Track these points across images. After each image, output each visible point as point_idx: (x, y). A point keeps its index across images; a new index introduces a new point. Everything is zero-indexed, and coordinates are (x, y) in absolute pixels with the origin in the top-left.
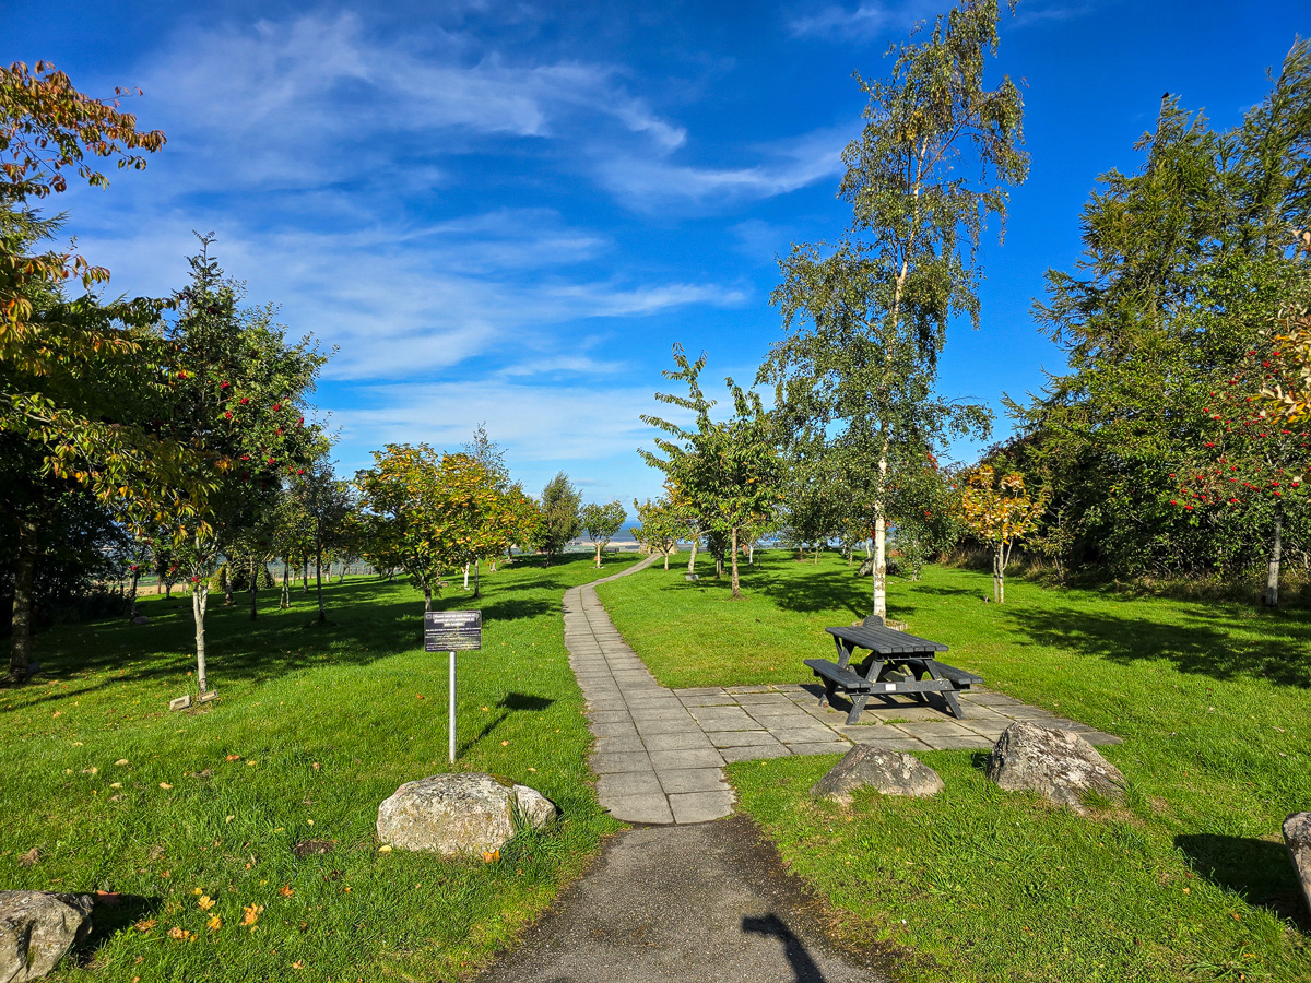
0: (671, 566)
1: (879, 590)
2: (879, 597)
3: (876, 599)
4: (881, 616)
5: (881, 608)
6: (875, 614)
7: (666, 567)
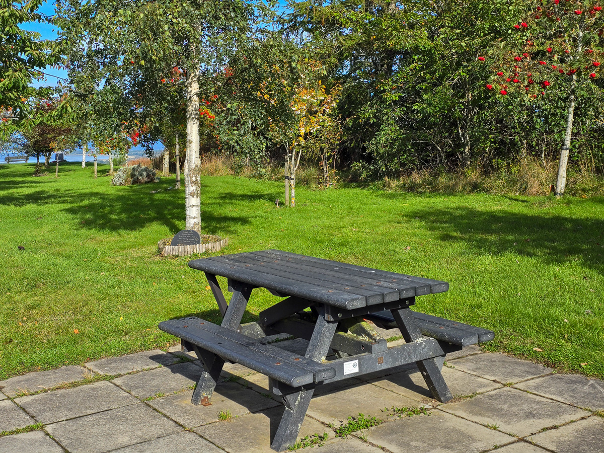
1: (193, 197)
2: (193, 206)
3: (189, 209)
4: (196, 229)
5: (195, 220)
6: (188, 229)
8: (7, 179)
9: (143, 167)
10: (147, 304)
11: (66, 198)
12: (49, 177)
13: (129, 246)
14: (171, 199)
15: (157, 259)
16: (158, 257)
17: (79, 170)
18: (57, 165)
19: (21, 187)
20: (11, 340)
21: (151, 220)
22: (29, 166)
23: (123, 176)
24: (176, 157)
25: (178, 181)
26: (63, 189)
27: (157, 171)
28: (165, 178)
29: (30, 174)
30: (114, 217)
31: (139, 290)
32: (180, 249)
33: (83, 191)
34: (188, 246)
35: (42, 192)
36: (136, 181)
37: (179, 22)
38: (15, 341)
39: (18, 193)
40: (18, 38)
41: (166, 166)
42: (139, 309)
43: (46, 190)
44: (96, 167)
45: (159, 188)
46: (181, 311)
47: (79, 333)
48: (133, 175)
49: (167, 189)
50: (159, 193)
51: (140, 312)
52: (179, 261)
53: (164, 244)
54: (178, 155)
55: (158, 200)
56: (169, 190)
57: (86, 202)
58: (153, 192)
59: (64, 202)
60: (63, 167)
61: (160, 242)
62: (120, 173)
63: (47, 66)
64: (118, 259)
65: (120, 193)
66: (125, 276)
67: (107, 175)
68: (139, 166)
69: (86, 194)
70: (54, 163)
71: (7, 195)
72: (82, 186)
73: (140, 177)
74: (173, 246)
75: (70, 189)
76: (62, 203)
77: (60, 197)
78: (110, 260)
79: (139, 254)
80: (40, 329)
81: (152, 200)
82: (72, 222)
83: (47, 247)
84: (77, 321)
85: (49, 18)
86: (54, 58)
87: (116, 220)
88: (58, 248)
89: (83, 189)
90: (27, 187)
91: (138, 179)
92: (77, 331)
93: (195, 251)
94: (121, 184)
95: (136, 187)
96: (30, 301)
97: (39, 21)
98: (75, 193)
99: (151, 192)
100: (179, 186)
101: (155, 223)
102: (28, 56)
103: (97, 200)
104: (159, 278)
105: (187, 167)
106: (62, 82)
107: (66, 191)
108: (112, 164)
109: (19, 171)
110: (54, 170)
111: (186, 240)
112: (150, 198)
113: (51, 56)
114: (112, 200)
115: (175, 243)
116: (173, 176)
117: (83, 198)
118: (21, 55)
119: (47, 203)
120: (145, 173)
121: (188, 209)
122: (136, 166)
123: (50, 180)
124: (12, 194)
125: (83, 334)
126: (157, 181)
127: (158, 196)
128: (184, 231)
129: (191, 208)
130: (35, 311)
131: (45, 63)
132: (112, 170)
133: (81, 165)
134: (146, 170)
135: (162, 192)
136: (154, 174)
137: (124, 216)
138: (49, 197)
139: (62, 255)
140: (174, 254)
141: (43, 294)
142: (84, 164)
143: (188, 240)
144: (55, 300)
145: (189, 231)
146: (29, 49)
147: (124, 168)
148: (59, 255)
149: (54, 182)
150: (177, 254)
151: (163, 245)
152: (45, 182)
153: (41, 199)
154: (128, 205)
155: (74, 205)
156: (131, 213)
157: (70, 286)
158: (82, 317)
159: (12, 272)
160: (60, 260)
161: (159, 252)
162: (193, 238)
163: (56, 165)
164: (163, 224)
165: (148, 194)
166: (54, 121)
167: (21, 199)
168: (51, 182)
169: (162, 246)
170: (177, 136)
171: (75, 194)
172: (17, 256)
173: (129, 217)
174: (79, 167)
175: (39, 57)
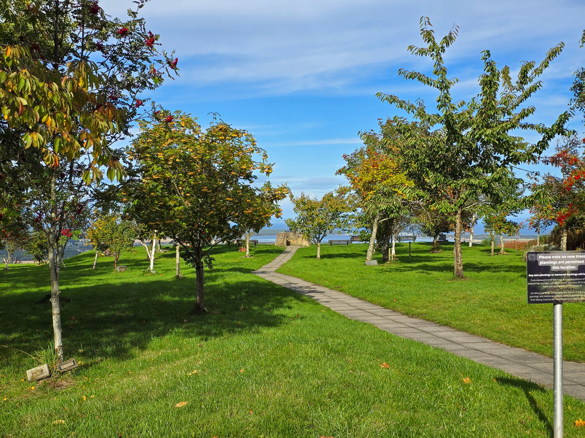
7: (319, 256)
17: (467, 249)
41: (564, 247)
133: (468, 245)
142: (471, 244)
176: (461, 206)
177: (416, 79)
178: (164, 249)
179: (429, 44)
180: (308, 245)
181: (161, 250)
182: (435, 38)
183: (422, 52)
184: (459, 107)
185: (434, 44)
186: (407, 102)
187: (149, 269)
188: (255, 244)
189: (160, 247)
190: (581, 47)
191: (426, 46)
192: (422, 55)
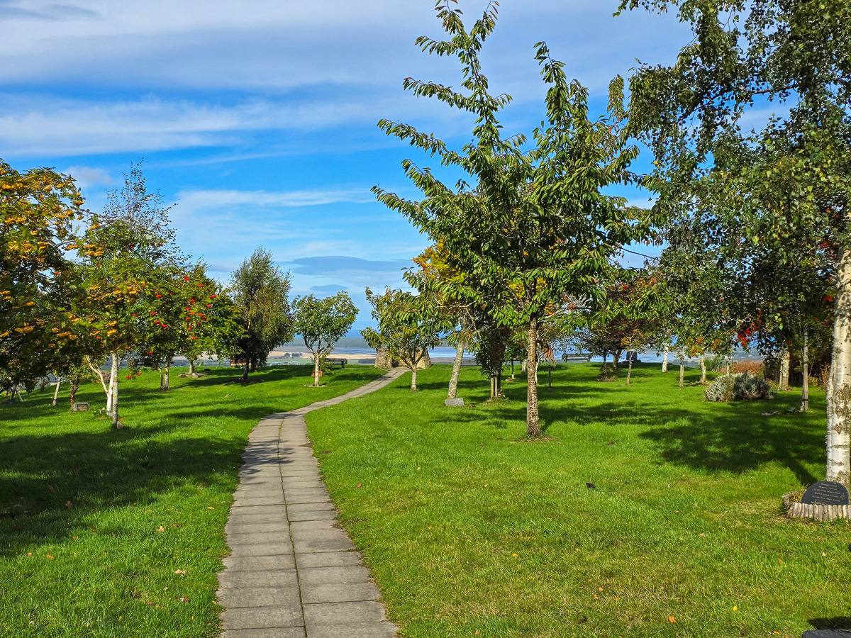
0: (421, 387)
1: (839, 433)
2: (838, 446)
3: (833, 450)
4: (842, 482)
5: (841, 468)
6: (829, 480)
7: (414, 386)
8: (565, 384)
9: (752, 377)
10: (771, 591)
11: (644, 417)
12: (617, 384)
13: (737, 497)
14: (796, 427)
15: (780, 521)
16: (782, 517)
17: (659, 375)
18: (630, 368)
19: (584, 396)
20: (585, 620)
21: (766, 458)
22: (592, 368)
23: (722, 388)
24: (803, 364)
25: (804, 400)
26: (638, 402)
27: (770, 383)
28: (781, 393)
29: (593, 379)
30: (712, 449)
31: (758, 567)
32: (816, 509)
33: (665, 407)
34: (830, 506)
35: (611, 406)
36: (740, 397)
37: (829, 181)
38: (590, 621)
39: (580, 405)
40: (598, 206)
41: (785, 375)
42: (760, 597)
43: (616, 402)
44: (682, 373)
45: (775, 409)
46: (825, 610)
47: (675, 621)
48: (736, 388)
49: (788, 412)
50: (775, 416)
51: (762, 602)
52: (815, 528)
53: (791, 498)
54: (806, 362)
55: (775, 427)
56: (790, 413)
57: (670, 425)
58: (766, 414)
59: (642, 422)
60: (637, 369)
61: (786, 496)
62: (718, 383)
63: (633, 242)
64: (722, 514)
65: (720, 414)
66: (735, 543)
67: (697, 384)
68: (745, 375)
69: (671, 413)
70: (625, 365)
71: (566, 406)
72: (662, 399)
73: (747, 392)
74: (806, 505)
75: (648, 402)
76: (639, 423)
77: (636, 414)
78: (711, 515)
79: (753, 511)
80: (623, 609)
81: (766, 427)
82: (654, 452)
83: (623, 486)
84: (671, 604)
85: (638, 178)
86: (642, 231)
87: (715, 454)
88: (639, 490)
89: (666, 404)
90: (591, 396)
91: (743, 393)
92: (672, 619)
93: (840, 515)
94: (718, 399)
95: (740, 405)
96: (607, 565)
97: (626, 184)
98: (654, 409)
99: (763, 414)
100: (807, 408)
101: (772, 463)
102: (608, 229)
103: (685, 422)
104: (786, 552)
105: (832, 388)
106: (650, 262)
107: (643, 405)
108: (704, 368)
109: (580, 374)
110: (624, 374)
111: (826, 497)
112: (763, 423)
113: (638, 228)
114: (707, 424)
115: (807, 499)
116: (796, 391)
117: (666, 418)
118: (600, 228)
119: (617, 422)
120: (754, 387)
121: (830, 450)
122: (740, 375)
123: (619, 388)
124: (573, 405)
125: (682, 625)
126: (771, 397)
127: (774, 421)
128: (822, 482)
129: (835, 449)
130: (614, 580)
131: (630, 238)
132: (704, 377)
133: (661, 368)
134: (754, 381)
135: (779, 416)
136: (767, 388)
137: (726, 449)
138: (620, 413)
139: (644, 501)
140: (807, 515)
141: (623, 557)
142: (664, 368)
143: (829, 497)
144: (640, 568)
145: (832, 483)
146: (611, 221)
147: (724, 376)
148: (639, 500)
149: (625, 390)
150: (811, 516)
151: (790, 500)
152: (614, 391)
153: (611, 415)
154: (732, 431)
155: (656, 427)
156: (736, 444)
157: (659, 549)
158: (678, 599)
159: (580, 518)
160: (641, 508)
161: (784, 510)
162: (838, 495)
163: (628, 367)
164: (785, 466)
165: (759, 416)
166: (637, 314)
167: (583, 413)
168: (621, 391)
169: (788, 502)
170: (806, 334)
171: (655, 411)
172: (585, 496)
173: (733, 451)
174: (658, 372)
175: (623, 230)
176: (534, 315)
177: (435, 96)
178: (199, 372)
179: (453, 36)
180: (424, 367)
181: (193, 374)
182: (463, 24)
183: (441, 49)
184: (515, 145)
185: (462, 32)
186: (429, 137)
187: (104, 409)
188: (343, 365)
189: (193, 370)
190: (614, 15)
191: (449, 37)
192: (441, 55)
